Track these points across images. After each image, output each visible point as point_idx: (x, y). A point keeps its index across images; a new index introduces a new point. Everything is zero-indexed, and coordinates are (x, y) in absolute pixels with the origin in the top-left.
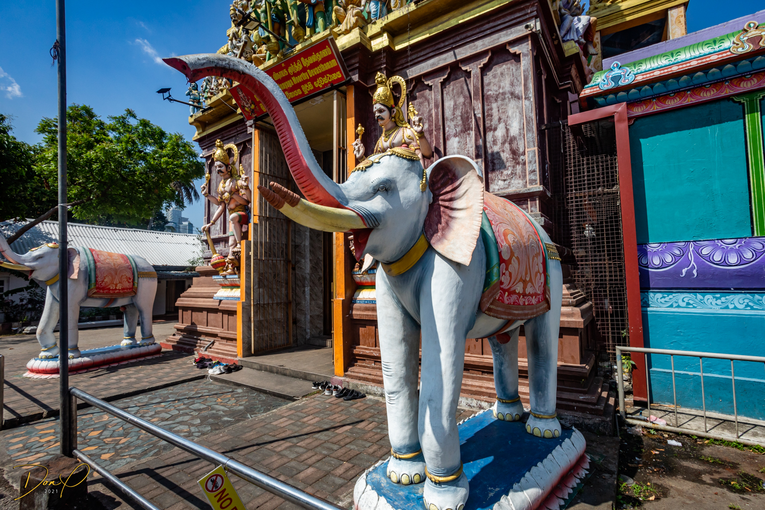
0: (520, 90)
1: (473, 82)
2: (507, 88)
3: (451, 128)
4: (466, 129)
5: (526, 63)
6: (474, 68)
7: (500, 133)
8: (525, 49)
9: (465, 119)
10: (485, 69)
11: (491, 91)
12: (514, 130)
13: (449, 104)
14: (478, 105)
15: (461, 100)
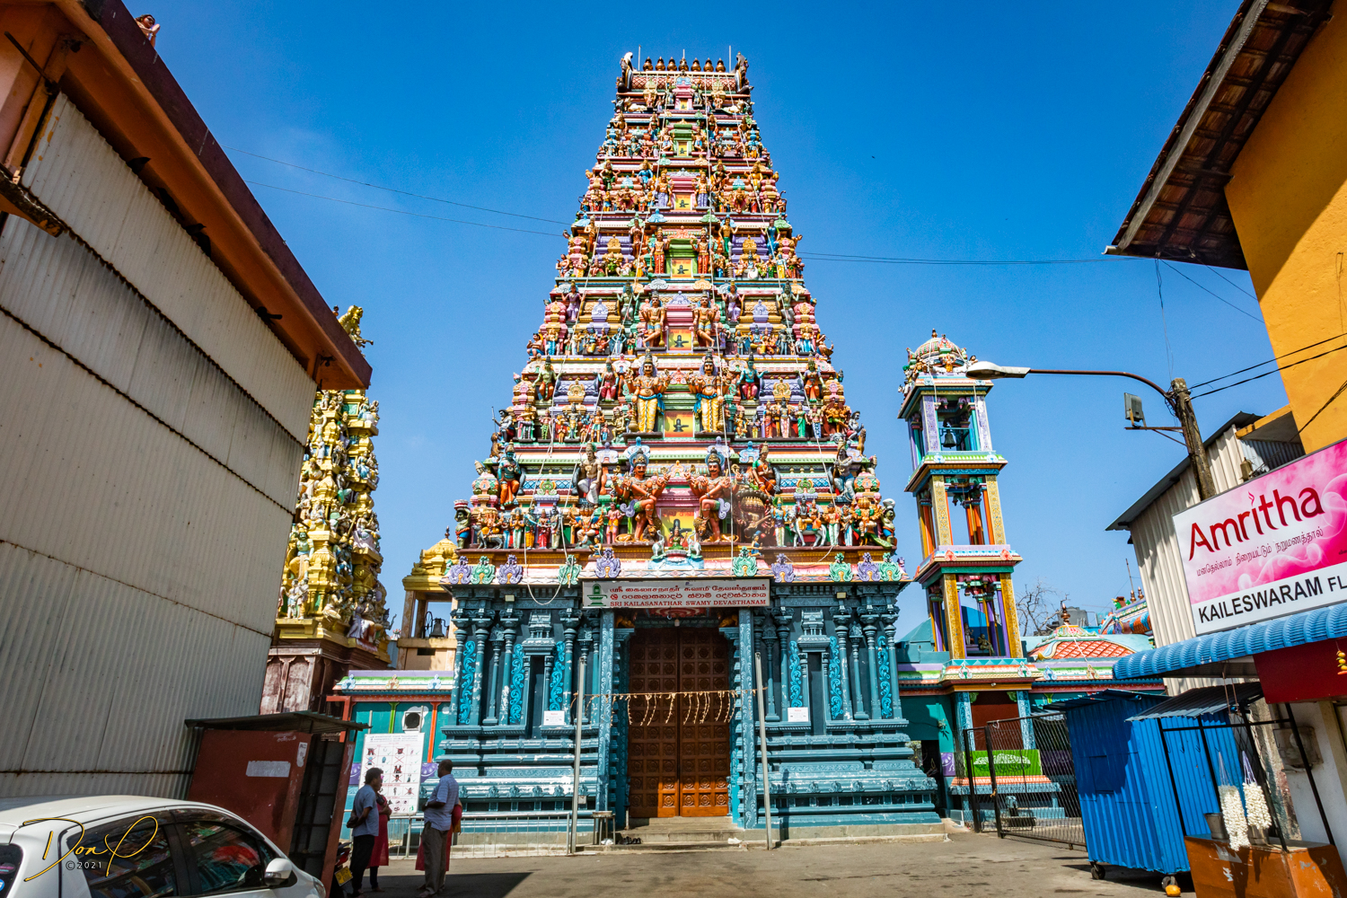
0: (306, 680)
1: (284, 668)
2: (301, 677)
3: (267, 690)
4: (275, 693)
5: (311, 668)
6: (286, 662)
7: (292, 700)
8: (312, 660)
9: (276, 687)
10: (291, 664)
11: (293, 676)
12: (299, 701)
13: (268, 677)
14: (284, 683)
15: (276, 676)
